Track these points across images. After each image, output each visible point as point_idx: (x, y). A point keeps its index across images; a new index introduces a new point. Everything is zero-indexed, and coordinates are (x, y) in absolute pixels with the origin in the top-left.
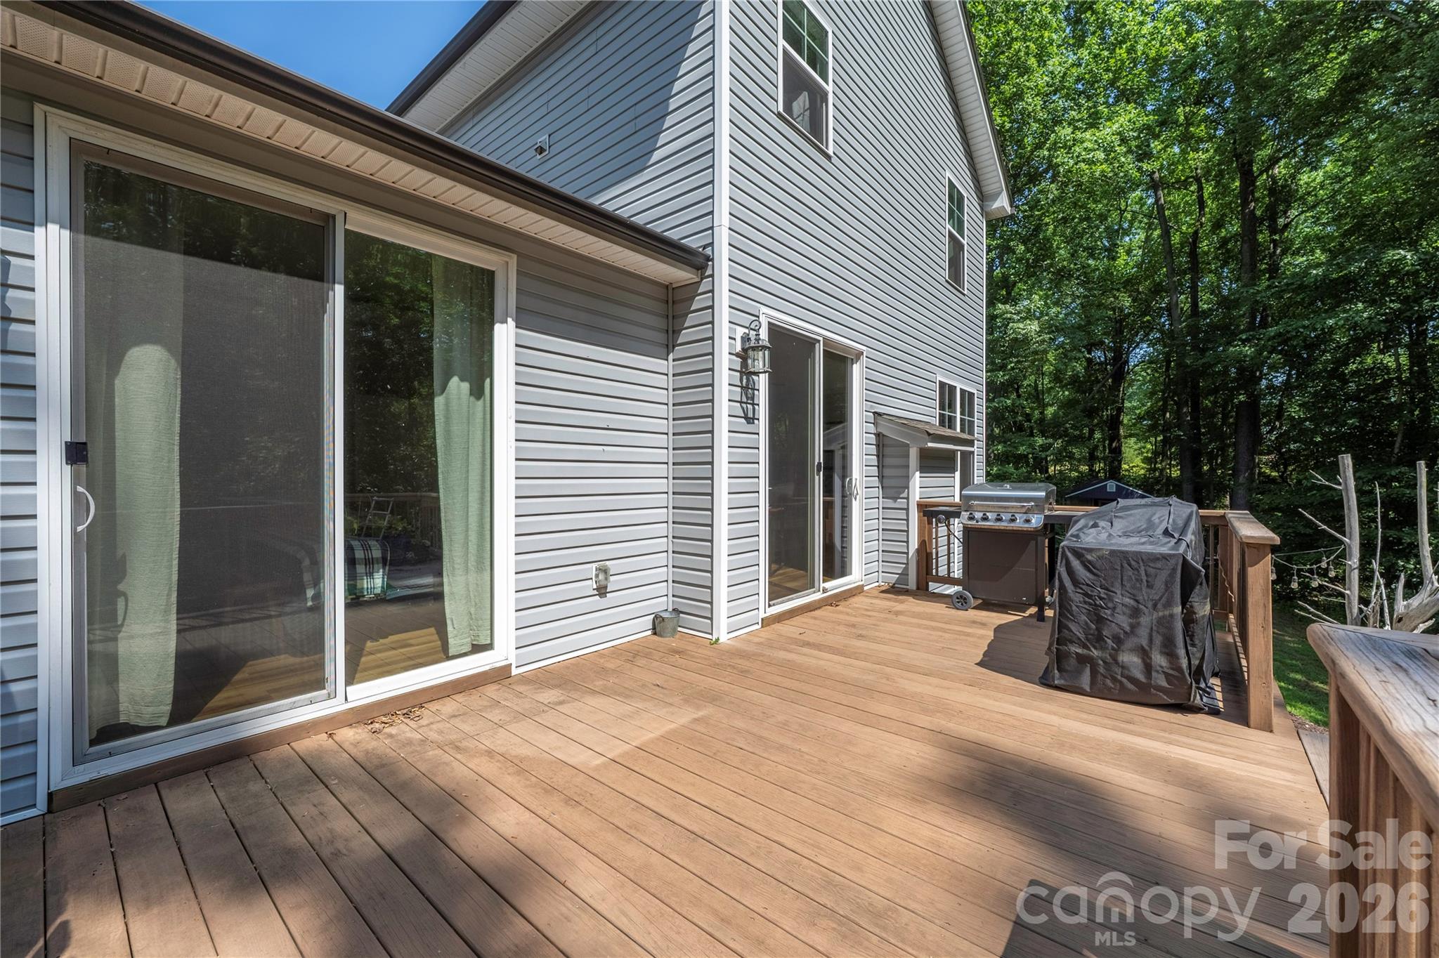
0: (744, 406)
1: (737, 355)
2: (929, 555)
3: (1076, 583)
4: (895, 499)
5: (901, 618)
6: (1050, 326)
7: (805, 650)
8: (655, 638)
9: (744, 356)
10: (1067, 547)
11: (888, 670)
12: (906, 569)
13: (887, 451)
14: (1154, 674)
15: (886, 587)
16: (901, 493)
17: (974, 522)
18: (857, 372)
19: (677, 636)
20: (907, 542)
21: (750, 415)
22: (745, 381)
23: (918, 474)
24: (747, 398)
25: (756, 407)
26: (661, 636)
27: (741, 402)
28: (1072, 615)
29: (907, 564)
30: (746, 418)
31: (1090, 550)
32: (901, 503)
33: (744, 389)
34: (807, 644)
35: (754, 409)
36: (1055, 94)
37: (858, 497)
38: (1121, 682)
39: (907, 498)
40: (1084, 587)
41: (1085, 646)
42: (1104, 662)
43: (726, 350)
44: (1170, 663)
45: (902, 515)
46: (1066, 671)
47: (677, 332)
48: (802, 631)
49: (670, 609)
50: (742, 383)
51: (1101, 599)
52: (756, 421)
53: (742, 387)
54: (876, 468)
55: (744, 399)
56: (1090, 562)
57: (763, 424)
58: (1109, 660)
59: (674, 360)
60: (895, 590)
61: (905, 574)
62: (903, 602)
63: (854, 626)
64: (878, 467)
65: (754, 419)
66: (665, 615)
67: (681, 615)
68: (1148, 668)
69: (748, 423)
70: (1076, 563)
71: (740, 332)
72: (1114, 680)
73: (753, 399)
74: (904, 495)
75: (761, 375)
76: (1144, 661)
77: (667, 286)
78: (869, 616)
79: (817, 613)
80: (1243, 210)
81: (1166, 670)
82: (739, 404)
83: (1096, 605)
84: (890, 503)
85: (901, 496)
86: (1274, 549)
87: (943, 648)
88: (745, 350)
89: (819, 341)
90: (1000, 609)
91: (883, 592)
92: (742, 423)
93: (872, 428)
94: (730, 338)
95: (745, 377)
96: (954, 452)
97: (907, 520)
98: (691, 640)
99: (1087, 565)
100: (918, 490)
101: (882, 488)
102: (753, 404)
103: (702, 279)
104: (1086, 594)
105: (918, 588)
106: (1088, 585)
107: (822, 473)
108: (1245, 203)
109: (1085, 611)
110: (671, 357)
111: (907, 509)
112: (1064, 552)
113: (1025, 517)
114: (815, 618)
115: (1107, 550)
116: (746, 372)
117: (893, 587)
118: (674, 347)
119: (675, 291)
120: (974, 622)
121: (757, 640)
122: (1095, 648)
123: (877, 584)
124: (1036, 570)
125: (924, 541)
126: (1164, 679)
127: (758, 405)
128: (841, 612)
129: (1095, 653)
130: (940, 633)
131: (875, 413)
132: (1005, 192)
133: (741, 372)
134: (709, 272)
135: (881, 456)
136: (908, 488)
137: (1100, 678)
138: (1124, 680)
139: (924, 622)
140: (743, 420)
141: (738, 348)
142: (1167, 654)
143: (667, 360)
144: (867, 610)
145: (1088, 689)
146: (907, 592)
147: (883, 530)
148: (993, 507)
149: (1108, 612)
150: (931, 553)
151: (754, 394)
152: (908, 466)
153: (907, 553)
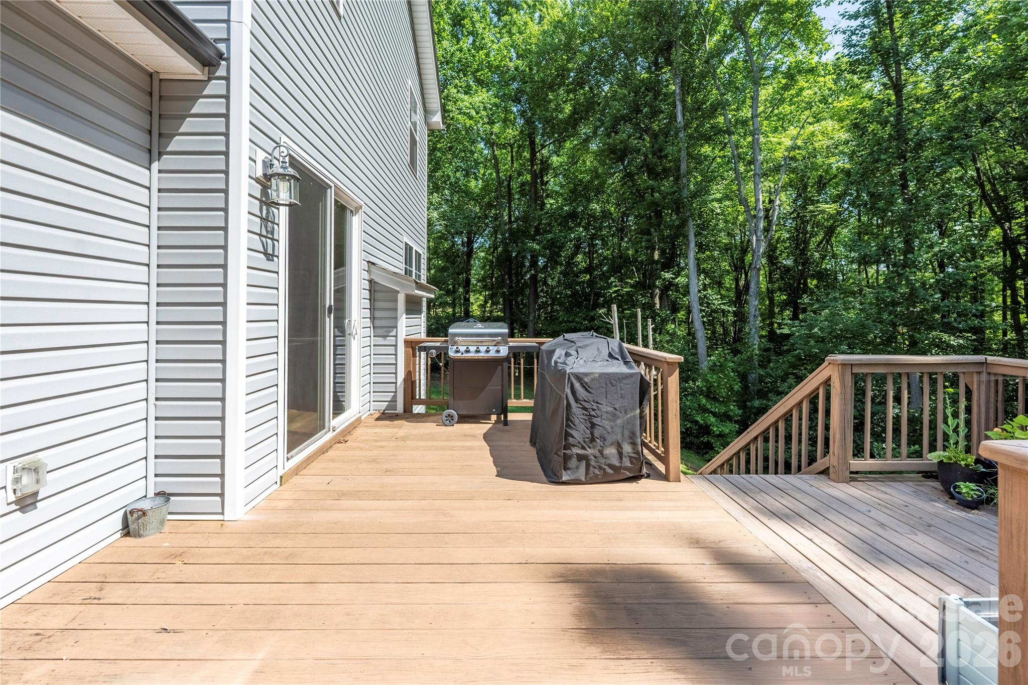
0: (264, 239)
1: (257, 180)
2: (413, 383)
3: (577, 400)
4: (385, 337)
5: (409, 443)
6: (444, 217)
7: (345, 503)
8: (129, 541)
9: (265, 182)
10: (572, 374)
11: (437, 503)
12: (395, 397)
13: (378, 295)
14: (624, 458)
15: (377, 415)
16: (390, 332)
17: (459, 355)
18: (356, 224)
19: (166, 529)
20: (396, 373)
21: (270, 251)
22: (264, 212)
23: (404, 316)
24: (267, 232)
25: (276, 243)
26: (138, 535)
27: (260, 235)
28: (574, 425)
29: (396, 392)
30: (265, 253)
31: (586, 374)
32: (390, 340)
33: (265, 220)
34: (341, 495)
35: (274, 245)
36: (447, 64)
37: (356, 336)
38: (604, 470)
39: (396, 336)
40: (583, 403)
41: (583, 448)
42: (595, 457)
43: (245, 173)
44: (634, 449)
45: (391, 350)
46: (569, 469)
47: (165, 137)
48: (328, 479)
49: (151, 494)
50: (262, 214)
51: (593, 410)
52: (275, 259)
53: (261, 218)
54: (368, 310)
55: (264, 233)
56: (586, 383)
57: (282, 263)
58: (598, 454)
59: (160, 171)
60: (386, 416)
61: (394, 400)
62: (400, 427)
63: (374, 461)
64: (370, 309)
65: (273, 255)
66: (145, 505)
67: (172, 498)
68: (620, 454)
69: (268, 260)
70: (577, 385)
71: (261, 156)
72: (600, 468)
73: (272, 233)
74: (393, 333)
75: (281, 208)
76: (618, 450)
77: (151, 75)
78: (383, 447)
79: (331, 453)
80: (532, 168)
81: (630, 455)
82: (258, 237)
83: (590, 415)
84: (380, 341)
85: (390, 334)
86: (680, 365)
87: (462, 466)
88: (268, 177)
89: (331, 187)
90: (473, 420)
91: (377, 419)
92: (260, 259)
93: (366, 275)
94: (250, 159)
95: (264, 208)
96: (421, 298)
97: (396, 355)
98: (190, 529)
99: (584, 386)
100: (405, 329)
101: (374, 327)
102: (272, 239)
103: (210, 79)
104: (584, 409)
105: (405, 412)
106: (585, 401)
107: (332, 315)
108: (532, 165)
109: (583, 421)
110: (155, 166)
111: (396, 346)
112: (569, 378)
113: (496, 348)
114: (333, 461)
115: (597, 373)
116: (267, 202)
117: (383, 413)
118: (160, 154)
119: (163, 84)
120: (466, 436)
121: (282, 504)
122: (589, 447)
123: (369, 413)
124: (502, 387)
125: (410, 372)
126: (629, 461)
127: (278, 241)
128: (355, 448)
129: (590, 451)
130: (450, 452)
131: (368, 262)
132: (440, 112)
133: (260, 201)
134: (221, 72)
135: (372, 300)
136: (396, 327)
137: (591, 468)
138: (606, 467)
139: (430, 443)
140: (262, 256)
141: (259, 173)
142: (632, 443)
143: (150, 170)
144: (376, 441)
145: (583, 479)
146: (396, 417)
147: (374, 364)
148: (473, 342)
149: (599, 419)
150: (415, 381)
151: (273, 228)
152: (396, 309)
153: (396, 383)
